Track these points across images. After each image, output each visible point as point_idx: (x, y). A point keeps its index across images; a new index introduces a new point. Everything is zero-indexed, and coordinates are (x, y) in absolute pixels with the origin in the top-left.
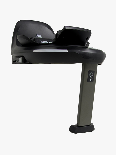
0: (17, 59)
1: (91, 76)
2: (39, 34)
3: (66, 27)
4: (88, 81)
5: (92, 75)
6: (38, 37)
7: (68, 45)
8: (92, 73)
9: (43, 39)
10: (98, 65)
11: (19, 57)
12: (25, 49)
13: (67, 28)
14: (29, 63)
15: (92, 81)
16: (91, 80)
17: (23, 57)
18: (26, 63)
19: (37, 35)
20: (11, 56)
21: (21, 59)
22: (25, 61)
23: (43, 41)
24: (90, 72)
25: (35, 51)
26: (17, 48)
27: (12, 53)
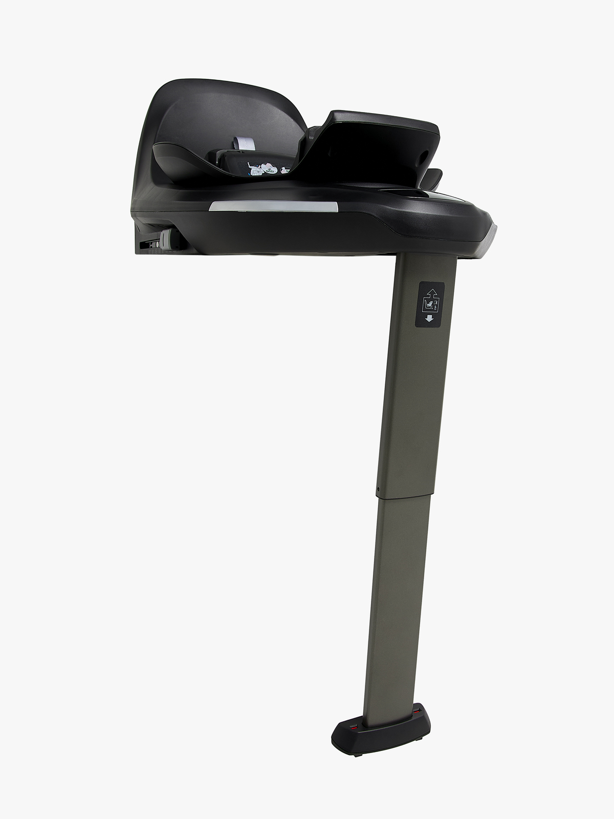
0: (153, 235)
1: (430, 305)
2: (245, 136)
3: (336, 114)
4: (420, 322)
5: (433, 300)
6: (241, 148)
7: (344, 184)
8: (432, 293)
9: (258, 158)
10: (459, 261)
11: (160, 227)
12: (185, 198)
13: (340, 118)
14: (195, 251)
15: (437, 323)
16: (429, 318)
17: (172, 227)
18: (185, 251)
19: (236, 140)
20: (131, 223)
21: (166, 235)
22: (181, 245)
23: (257, 164)
24: (424, 288)
25: (217, 206)
26: (152, 190)
27: (134, 212)
